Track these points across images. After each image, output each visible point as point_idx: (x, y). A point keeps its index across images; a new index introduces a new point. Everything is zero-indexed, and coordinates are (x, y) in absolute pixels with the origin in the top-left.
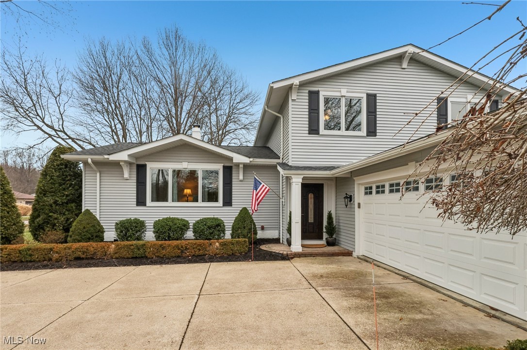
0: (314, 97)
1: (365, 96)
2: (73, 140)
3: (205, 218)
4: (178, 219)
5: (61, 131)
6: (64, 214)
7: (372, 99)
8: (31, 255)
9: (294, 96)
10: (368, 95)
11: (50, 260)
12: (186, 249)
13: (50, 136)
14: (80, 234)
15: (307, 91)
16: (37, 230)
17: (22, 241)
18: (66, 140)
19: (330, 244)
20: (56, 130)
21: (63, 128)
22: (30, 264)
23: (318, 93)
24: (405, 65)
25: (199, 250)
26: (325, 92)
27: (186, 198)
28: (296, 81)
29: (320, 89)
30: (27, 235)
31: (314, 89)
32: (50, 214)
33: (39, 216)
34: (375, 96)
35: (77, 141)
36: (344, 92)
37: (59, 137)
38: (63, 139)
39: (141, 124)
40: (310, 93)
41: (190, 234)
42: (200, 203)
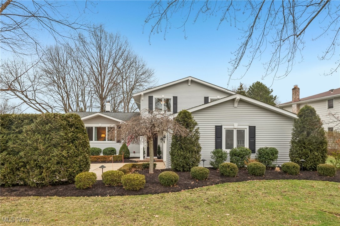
0: (151, 98)
1: (172, 97)
2: (39, 104)
3: (108, 148)
4: (97, 148)
5: (33, 100)
7: (175, 99)
9: (142, 98)
10: (174, 97)
12: (99, 159)
13: (25, 101)
18: (35, 105)
19: (158, 158)
20: (29, 99)
21: (35, 99)
23: (152, 96)
24: (189, 84)
25: (104, 159)
26: (155, 96)
27: (103, 139)
28: (142, 93)
29: (153, 95)
34: (177, 97)
35: (42, 105)
37: (32, 103)
38: (34, 104)
39: (78, 91)
40: (149, 97)
41: (102, 155)
42: (107, 141)
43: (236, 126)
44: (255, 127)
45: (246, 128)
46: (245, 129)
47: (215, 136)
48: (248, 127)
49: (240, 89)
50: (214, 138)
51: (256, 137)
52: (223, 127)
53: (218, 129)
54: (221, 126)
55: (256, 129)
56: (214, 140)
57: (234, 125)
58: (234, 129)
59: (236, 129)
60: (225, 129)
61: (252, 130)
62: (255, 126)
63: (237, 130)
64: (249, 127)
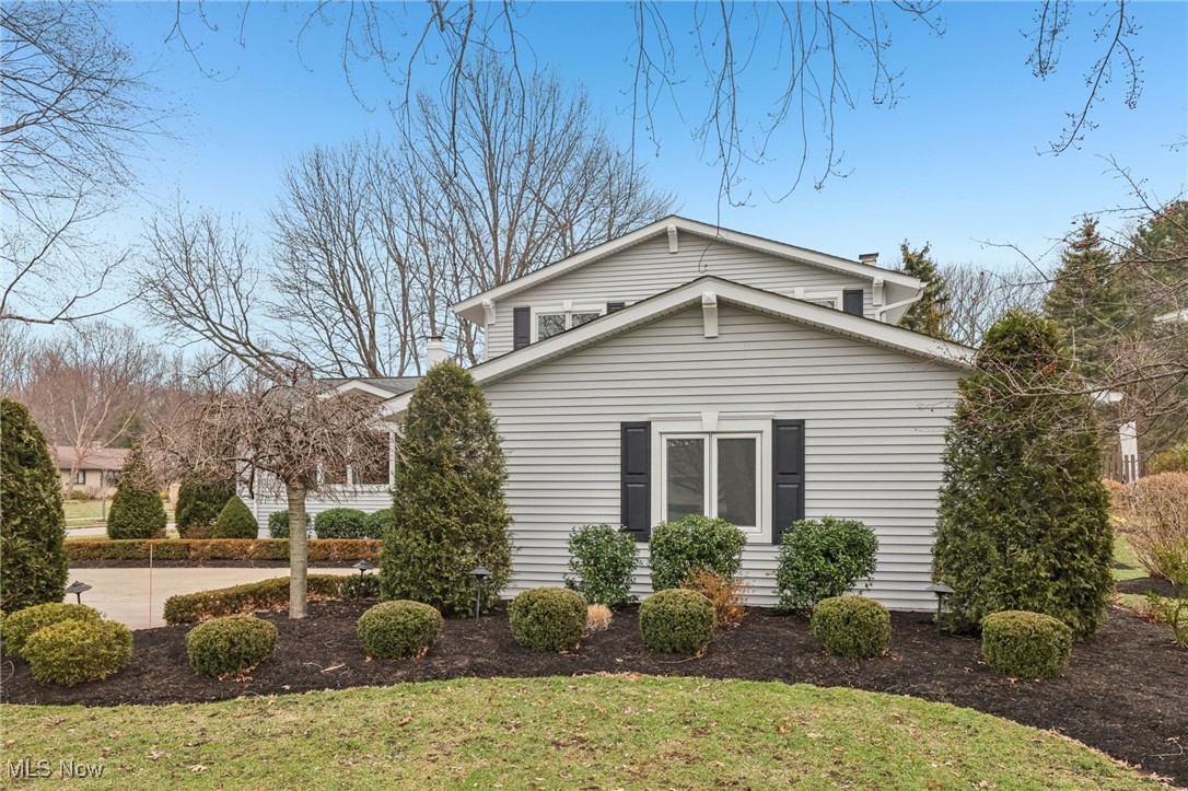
0: (521, 317)
6: (215, 503)
8: (168, 552)
9: (491, 318)
11: (187, 558)
14: (226, 529)
15: (512, 309)
16: (183, 525)
17: (163, 535)
22: (167, 562)
23: (528, 309)
24: (674, 247)
26: (540, 307)
28: (488, 299)
29: (530, 304)
30: (171, 527)
31: (521, 304)
32: (198, 502)
33: (185, 505)
36: (567, 305)
40: (517, 311)
43: (710, 423)
44: (800, 424)
45: (761, 432)
46: (757, 436)
47: (618, 469)
48: (767, 428)
49: (1087, 246)
50: (618, 478)
51: (807, 468)
52: (656, 429)
53: (635, 439)
54: (647, 426)
55: (807, 433)
56: (618, 486)
57: (700, 419)
58: (706, 437)
59: (715, 438)
60: (665, 437)
61: (790, 437)
62: (803, 421)
63: (719, 440)
64: (777, 424)
